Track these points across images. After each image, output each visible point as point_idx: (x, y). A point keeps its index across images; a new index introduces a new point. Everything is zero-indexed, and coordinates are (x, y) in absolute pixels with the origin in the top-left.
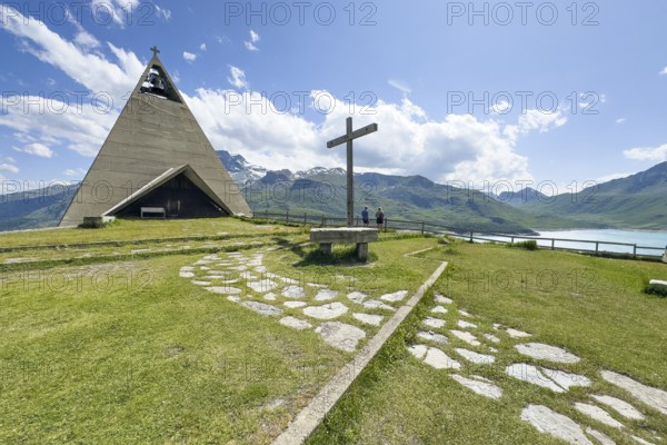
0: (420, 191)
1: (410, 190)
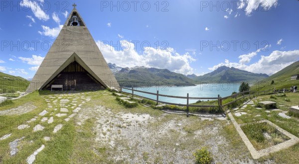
0: (166, 74)
1: (164, 73)
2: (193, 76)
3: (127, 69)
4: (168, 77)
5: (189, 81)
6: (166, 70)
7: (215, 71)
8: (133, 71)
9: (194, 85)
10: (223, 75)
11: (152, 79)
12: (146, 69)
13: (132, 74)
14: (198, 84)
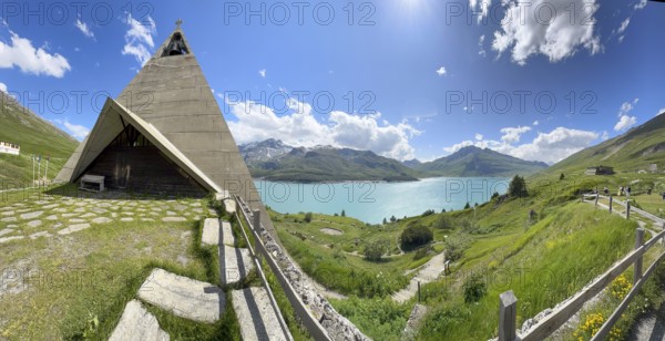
2: (414, 162)
3: (301, 150)
4: (372, 165)
5: (407, 173)
6: (369, 153)
7: (455, 153)
8: (313, 154)
9: (416, 180)
10: (468, 161)
11: (345, 168)
12: (334, 150)
13: (310, 159)
14: (424, 177)
